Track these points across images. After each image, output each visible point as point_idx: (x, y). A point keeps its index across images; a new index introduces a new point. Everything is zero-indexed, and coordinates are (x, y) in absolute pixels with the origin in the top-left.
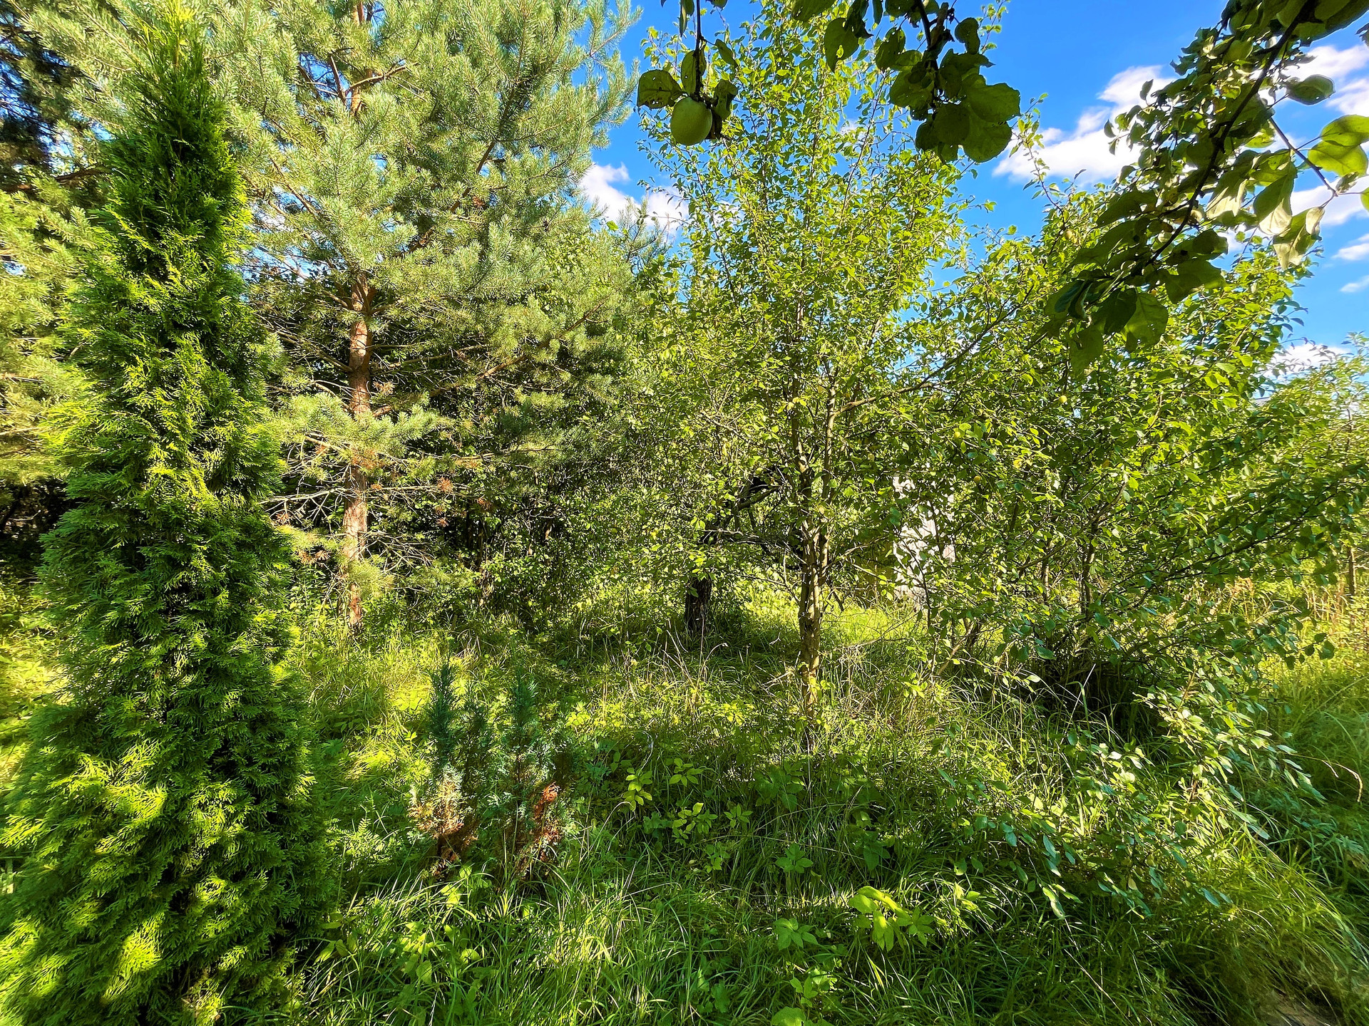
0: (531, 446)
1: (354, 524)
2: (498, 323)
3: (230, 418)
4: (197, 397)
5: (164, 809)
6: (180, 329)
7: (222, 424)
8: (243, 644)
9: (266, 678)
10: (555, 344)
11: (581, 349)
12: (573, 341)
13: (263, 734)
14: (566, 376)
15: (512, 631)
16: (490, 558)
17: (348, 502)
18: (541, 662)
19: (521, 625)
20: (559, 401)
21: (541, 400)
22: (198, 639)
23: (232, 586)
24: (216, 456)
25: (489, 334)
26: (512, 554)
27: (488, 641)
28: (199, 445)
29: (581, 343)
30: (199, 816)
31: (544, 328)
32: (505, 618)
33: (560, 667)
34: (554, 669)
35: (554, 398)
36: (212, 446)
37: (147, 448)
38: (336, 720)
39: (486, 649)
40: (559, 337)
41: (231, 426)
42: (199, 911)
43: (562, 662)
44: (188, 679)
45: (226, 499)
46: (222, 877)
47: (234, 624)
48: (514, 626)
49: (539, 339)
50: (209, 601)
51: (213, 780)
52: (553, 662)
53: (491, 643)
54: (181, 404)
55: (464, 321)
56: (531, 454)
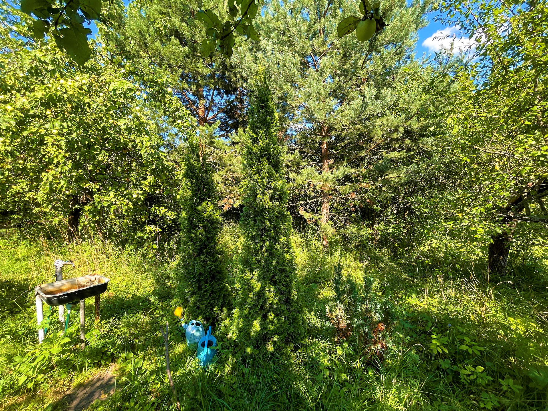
0: (391, 176)
1: (325, 210)
2: (373, 126)
3: (273, 180)
4: (266, 175)
5: (260, 289)
6: (262, 157)
7: (272, 182)
8: (278, 246)
9: (284, 258)
10: (401, 129)
11: (415, 127)
12: (410, 125)
13: (283, 275)
14: (408, 142)
15: (388, 256)
16: (378, 224)
17: (322, 203)
18: (399, 272)
19: (392, 254)
20: (404, 154)
21: (396, 155)
22: (267, 243)
23: (275, 229)
24: (271, 191)
25: (370, 131)
26: (388, 223)
27: (375, 258)
28: (268, 188)
29: (415, 125)
30: (267, 294)
31: (395, 123)
32: (384, 250)
33: (409, 276)
34: (405, 276)
35: (401, 153)
36: (270, 188)
37: (257, 190)
38: (316, 277)
39: (373, 262)
40: (403, 125)
41: (274, 182)
42: (268, 321)
43: (410, 274)
44: (266, 254)
45: (274, 203)
46: (274, 313)
47: (275, 240)
48: (389, 254)
49: (392, 128)
50: (269, 233)
51: (271, 284)
52: (405, 273)
53: (376, 260)
54: (262, 177)
55: (359, 129)
56: (392, 179)
